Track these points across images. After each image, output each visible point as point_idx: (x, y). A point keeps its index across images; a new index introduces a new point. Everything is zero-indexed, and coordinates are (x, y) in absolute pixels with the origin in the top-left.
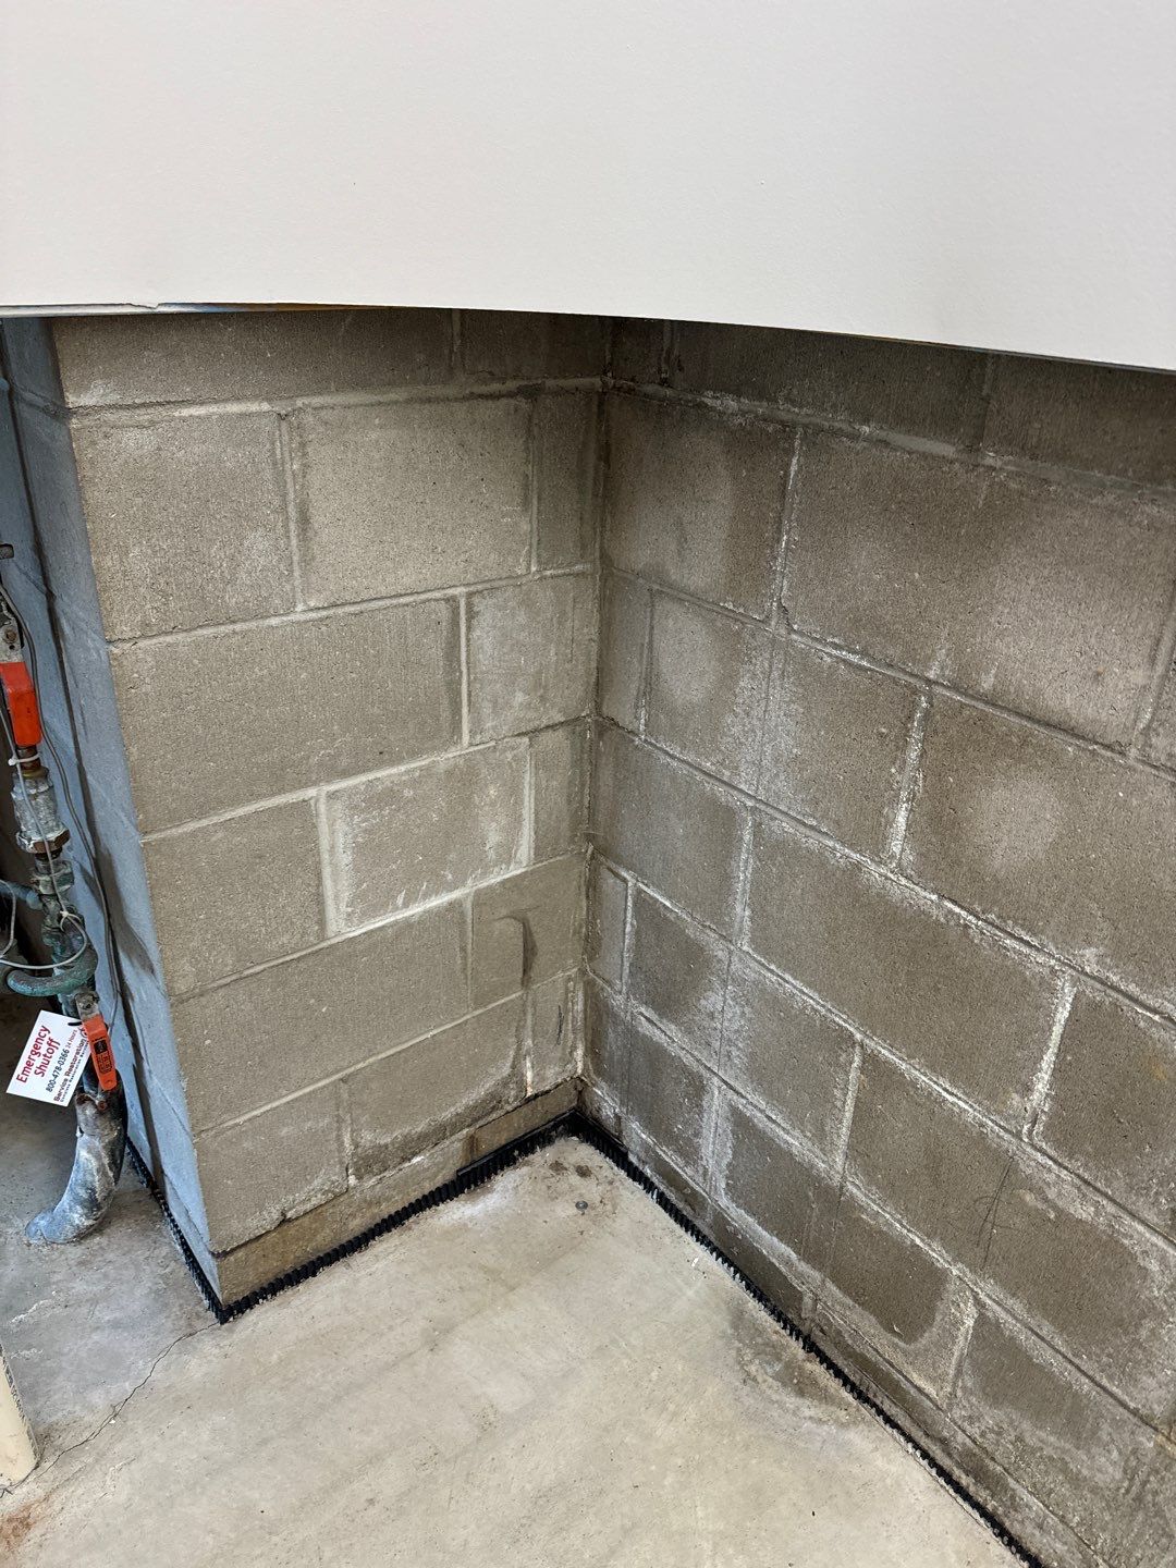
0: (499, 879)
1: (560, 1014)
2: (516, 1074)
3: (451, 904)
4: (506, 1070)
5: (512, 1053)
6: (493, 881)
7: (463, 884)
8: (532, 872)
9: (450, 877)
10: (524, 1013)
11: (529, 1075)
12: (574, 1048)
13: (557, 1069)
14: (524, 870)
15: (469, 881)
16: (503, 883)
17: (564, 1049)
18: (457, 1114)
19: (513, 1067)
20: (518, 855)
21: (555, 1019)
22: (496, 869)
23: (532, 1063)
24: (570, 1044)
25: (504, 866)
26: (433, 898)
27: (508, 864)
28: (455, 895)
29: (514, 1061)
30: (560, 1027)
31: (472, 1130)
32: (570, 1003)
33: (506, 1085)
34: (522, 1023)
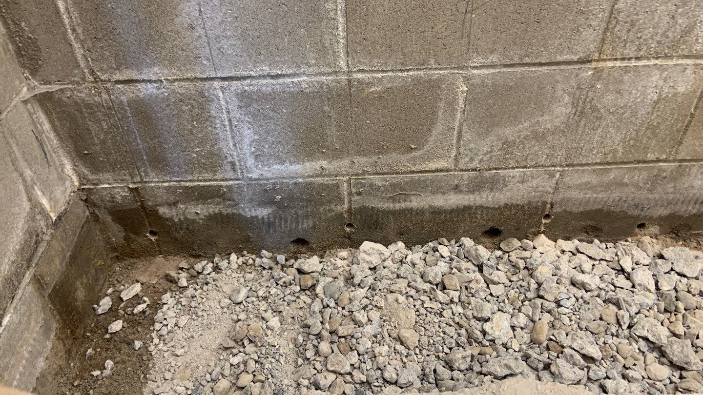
1: (37, 137)
2: (35, 205)
4: (26, 205)
5: (21, 187)
11: (45, 202)
12: (62, 165)
13: (61, 189)
17: (56, 169)
18: (13, 263)
19: (30, 200)
21: (35, 144)
23: (42, 191)
24: (57, 163)
29: (28, 196)
30: (43, 150)
31: (32, 271)
32: (39, 126)
33: (33, 219)
34: (13, 156)
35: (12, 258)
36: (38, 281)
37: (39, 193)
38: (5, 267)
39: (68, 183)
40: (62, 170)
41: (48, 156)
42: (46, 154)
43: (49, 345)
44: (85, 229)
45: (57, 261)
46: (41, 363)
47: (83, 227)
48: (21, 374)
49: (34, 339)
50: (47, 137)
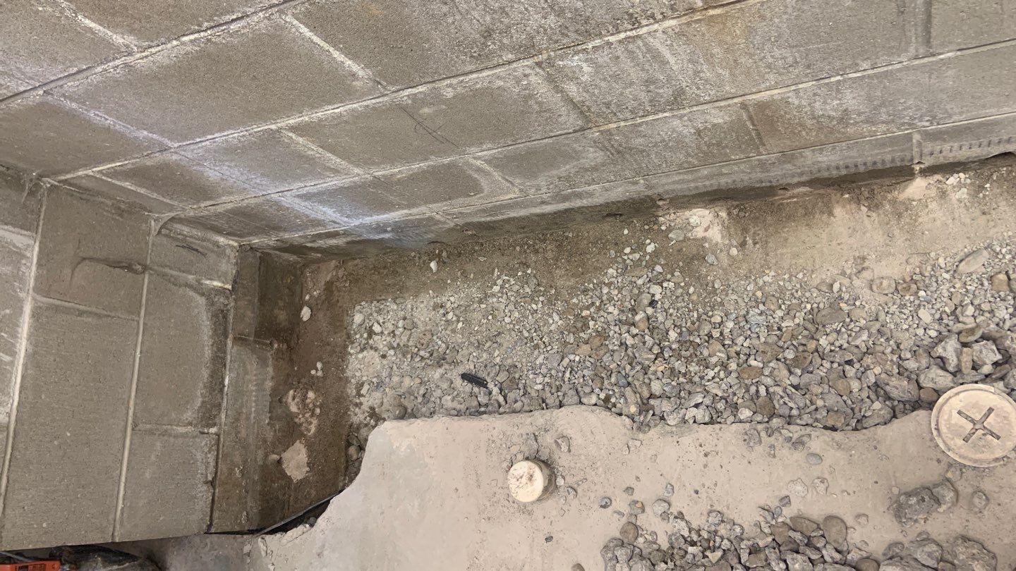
0: (34, 268)
1: (183, 247)
2: (209, 294)
3: (33, 316)
4: (201, 301)
5: (191, 293)
6: (33, 274)
7: (21, 301)
9: (8, 311)
10: (164, 275)
11: (217, 284)
12: (216, 244)
13: (224, 261)
17: (213, 251)
18: (212, 345)
19: (203, 295)
21: (184, 252)
22: (23, 269)
23: (209, 279)
24: (211, 246)
25: (24, 262)
26: (20, 330)
27: (24, 256)
28: (28, 309)
31: (231, 336)
36: (240, 340)
37: (208, 282)
38: (208, 353)
39: (228, 251)
40: (218, 247)
41: (200, 249)
42: (197, 250)
43: (270, 369)
44: (262, 268)
45: (249, 313)
46: (269, 384)
47: (259, 269)
48: (255, 401)
49: (255, 375)
50: (191, 237)
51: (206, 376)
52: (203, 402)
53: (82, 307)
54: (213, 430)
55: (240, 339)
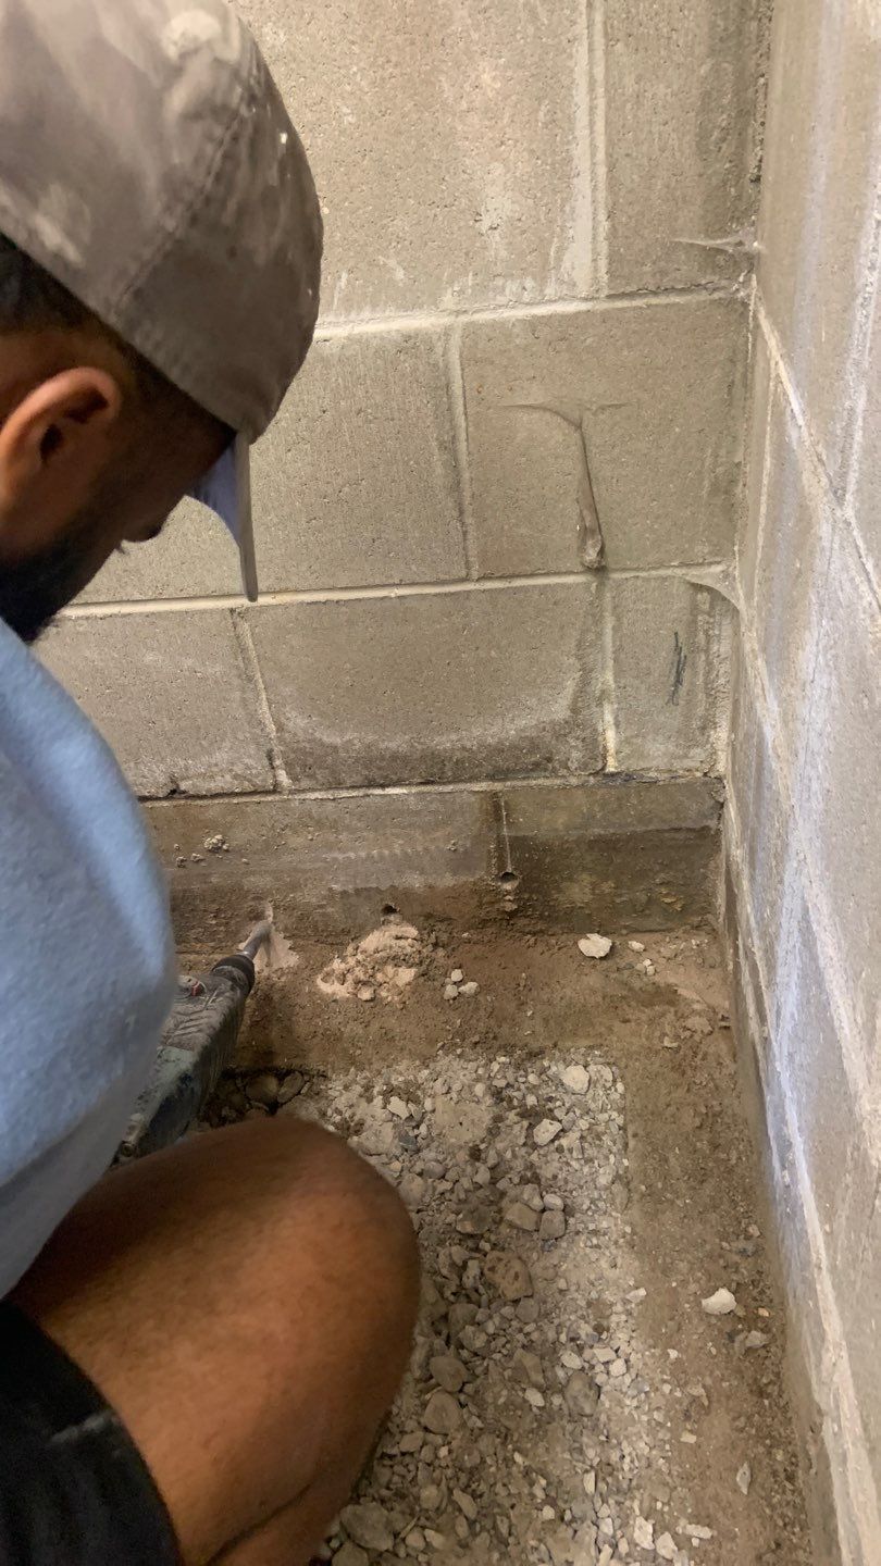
0: (522, 313)
1: (678, 649)
2: (579, 722)
3: (407, 338)
4: (560, 710)
5: (570, 686)
6: (507, 314)
7: (434, 301)
8: (605, 317)
9: (400, 274)
10: (598, 620)
11: (611, 738)
12: (708, 724)
13: (672, 748)
14: (584, 306)
15: (448, 300)
16: (533, 325)
17: (688, 718)
18: (464, 748)
19: (575, 710)
20: (566, 264)
21: (665, 655)
22: (512, 287)
23: (616, 718)
24: (700, 711)
25: (529, 283)
26: (366, 314)
27: (542, 281)
28: (420, 321)
29: (575, 701)
30: (678, 673)
31: (498, 786)
32: (701, 635)
33: (560, 736)
34: (590, 637)
35: (468, 745)
36: (496, 809)
37: (609, 718)
38: (444, 742)
39: (698, 754)
40: (703, 729)
41: (683, 690)
42: (678, 681)
43: (448, 881)
44: (681, 836)
45: (561, 820)
46: (416, 881)
47: (677, 830)
48: (369, 857)
49: (426, 849)
50: (709, 663)
51: (393, 745)
52: (335, 748)
53: (462, 446)
54: (283, 778)
55: (497, 807)
